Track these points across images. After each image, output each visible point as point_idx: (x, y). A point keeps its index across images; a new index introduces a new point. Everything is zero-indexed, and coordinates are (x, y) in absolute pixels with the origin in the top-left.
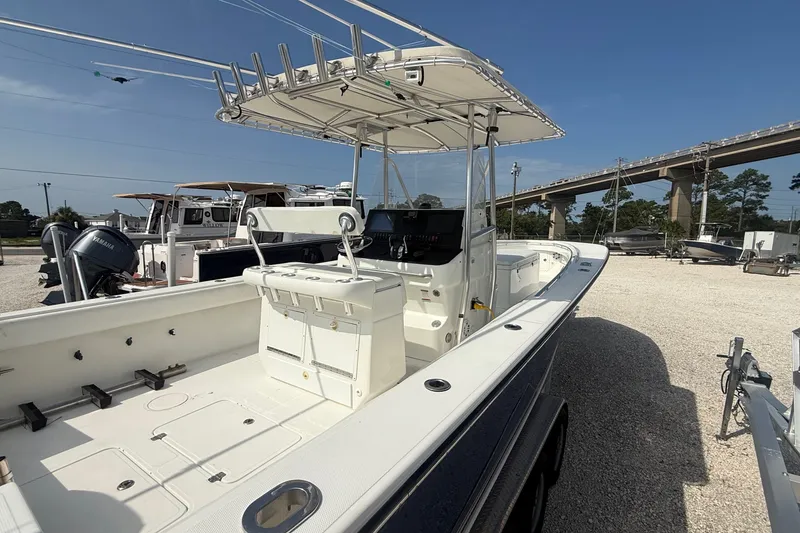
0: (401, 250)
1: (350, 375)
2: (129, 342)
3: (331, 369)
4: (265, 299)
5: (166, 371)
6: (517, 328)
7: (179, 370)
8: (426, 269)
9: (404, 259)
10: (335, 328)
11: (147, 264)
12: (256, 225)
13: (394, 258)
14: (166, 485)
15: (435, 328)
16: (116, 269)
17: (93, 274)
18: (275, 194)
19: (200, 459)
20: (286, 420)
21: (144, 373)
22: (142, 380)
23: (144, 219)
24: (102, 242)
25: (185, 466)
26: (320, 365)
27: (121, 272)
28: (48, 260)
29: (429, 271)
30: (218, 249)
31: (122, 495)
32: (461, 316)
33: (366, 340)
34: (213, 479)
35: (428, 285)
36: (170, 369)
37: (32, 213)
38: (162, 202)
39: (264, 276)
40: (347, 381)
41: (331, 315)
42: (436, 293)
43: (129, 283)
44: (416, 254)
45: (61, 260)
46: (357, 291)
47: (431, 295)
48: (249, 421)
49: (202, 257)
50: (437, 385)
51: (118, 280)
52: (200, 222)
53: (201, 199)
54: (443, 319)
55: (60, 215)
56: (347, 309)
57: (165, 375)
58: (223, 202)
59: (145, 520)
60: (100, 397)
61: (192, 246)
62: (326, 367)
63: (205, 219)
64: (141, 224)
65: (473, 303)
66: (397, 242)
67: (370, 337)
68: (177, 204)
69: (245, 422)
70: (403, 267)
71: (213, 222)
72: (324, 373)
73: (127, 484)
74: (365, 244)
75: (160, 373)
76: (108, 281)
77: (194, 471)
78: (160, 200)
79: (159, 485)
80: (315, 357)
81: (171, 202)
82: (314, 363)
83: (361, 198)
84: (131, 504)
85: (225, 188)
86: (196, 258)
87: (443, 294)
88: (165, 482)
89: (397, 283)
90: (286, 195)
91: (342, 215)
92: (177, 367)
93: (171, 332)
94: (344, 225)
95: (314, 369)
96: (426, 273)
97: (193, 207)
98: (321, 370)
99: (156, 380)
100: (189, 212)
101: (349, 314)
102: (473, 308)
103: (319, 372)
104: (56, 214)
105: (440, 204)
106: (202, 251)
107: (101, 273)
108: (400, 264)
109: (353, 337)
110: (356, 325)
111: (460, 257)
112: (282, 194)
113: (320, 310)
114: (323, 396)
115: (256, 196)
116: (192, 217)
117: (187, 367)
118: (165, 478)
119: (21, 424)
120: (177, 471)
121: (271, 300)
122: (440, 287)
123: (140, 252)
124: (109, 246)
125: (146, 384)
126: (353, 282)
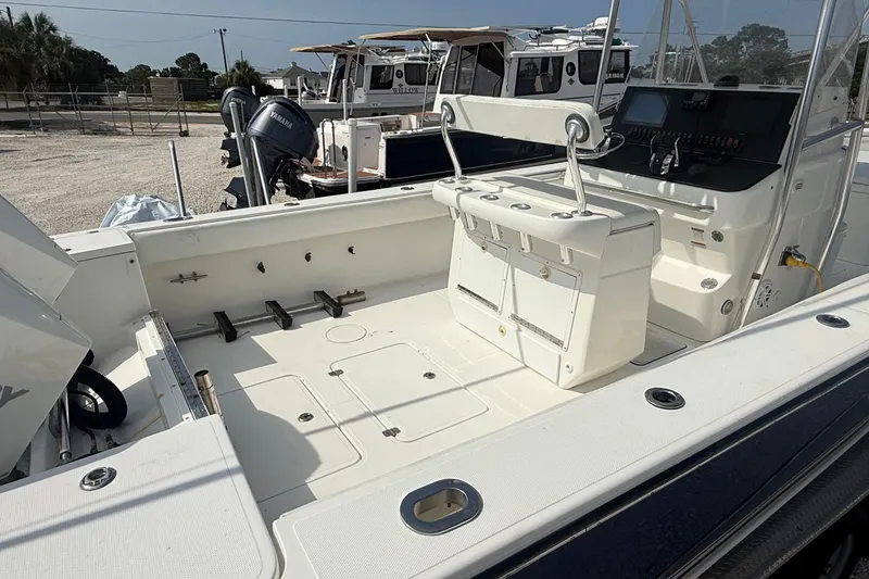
0: (668, 160)
1: (559, 343)
2: (308, 258)
3: (536, 330)
4: (459, 223)
5: (344, 297)
6: (842, 323)
7: (357, 297)
8: (705, 196)
9: (670, 178)
10: (546, 277)
11: (327, 148)
12: (452, 121)
13: (655, 174)
14: (342, 428)
15: (706, 291)
16: (294, 154)
17: (272, 159)
18: (490, 45)
19: (376, 409)
20: (473, 384)
21: (322, 295)
22: (321, 305)
23: (326, 75)
24: (279, 118)
25: (362, 412)
26: (522, 321)
27: (300, 159)
28: (228, 135)
29: (710, 199)
30: (409, 132)
31: (303, 427)
32: (756, 276)
33: (588, 301)
34: (387, 433)
35: (704, 222)
36: (349, 295)
37: (210, 68)
38: (345, 56)
39: (459, 195)
40: (555, 350)
41: (542, 259)
42: (718, 237)
43: (308, 172)
44: (693, 170)
45: (239, 135)
46: (581, 231)
47: (708, 239)
48: (430, 375)
49: (389, 141)
50: (664, 398)
51: (297, 167)
52: (389, 85)
53: (393, 50)
54: (722, 278)
55: (237, 71)
56: (565, 256)
57: (344, 301)
58: (420, 54)
59: (322, 457)
60: (283, 317)
61: (377, 124)
62: (529, 325)
63: (396, 81)
64: (322, 82)
65: (787, 255)
66: (663, 148)
67: (593, 297)
68: (362, 57)
69: (425, 375)
70: (667, 189)
71: (405, 85)
72: (525, 333)
73: (306, 417)
74: (611, 146)
75: (339, 298)
76: (287, 168)
77: (368, 419)
78: (341, 52)
79: (335, 426)
80: (516, 310)
81: (355, 57)
82: (515, 317)
83: (626, 46)
84: (310, 438)
85: (422, 38)
86: (383, 143)
87: (729, 240)
88: (341, 424)
89: (648, 220)
90: (507, 46)
91: (570, 118)
92: (357, 293)
93: (351, 250)
94: (571, 132)
95: (512, 326)
96: (704, 203)
97: (381, 63)
98: (523, 328)
99: (334, 305)
100: (377, 70)
101: (567, 262)
102: (783, 262)
103: (519, 330)
104: (234, 71)
105: (784, 45)
106: (390, 134)
107: (281, 158)
108: (662, 184)
109: (569, 294)
110: (575, 277)
111: (773, 179)
112: (501, 45)
113: (527, 250)
114: (523, 362)
115: (464, 48)
116: (380, 80)
117: (367, 295)
118: (341, 421)
119: (215, 332)
120: (353, 416)
121: (467, 227)
122: (725, 228)
123: (319, 130)
124: (287, 123)
125: (324, 308)
126: (577, 218)
